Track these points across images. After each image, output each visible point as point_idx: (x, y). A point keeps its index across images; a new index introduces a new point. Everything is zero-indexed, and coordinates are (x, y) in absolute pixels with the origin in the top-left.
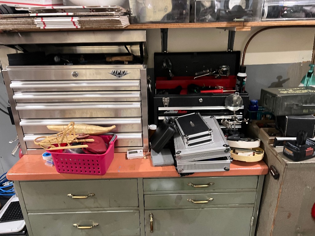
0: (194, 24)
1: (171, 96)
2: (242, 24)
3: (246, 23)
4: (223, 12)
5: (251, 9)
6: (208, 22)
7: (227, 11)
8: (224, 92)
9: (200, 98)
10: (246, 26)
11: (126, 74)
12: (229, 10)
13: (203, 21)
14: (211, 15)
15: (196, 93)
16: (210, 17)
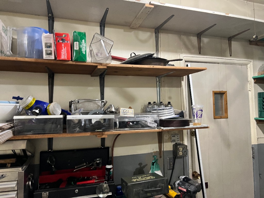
0: (66, 134)
1: (51, 190)
2: (101, 133)
3: (104, 132)
4: (89, 125)
5: (107, 123)
6: (76, 133)
7: (91, 125)
8: (96, 182)
9: (76, 189)
10: (104, 134)
11: (4, 177)
12: (92, 124)
13: (73, 132)
14: (79, 128)
15: (72, 185)
16: (78, 129)
